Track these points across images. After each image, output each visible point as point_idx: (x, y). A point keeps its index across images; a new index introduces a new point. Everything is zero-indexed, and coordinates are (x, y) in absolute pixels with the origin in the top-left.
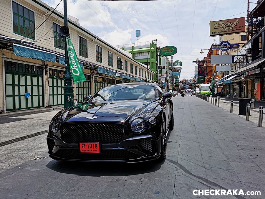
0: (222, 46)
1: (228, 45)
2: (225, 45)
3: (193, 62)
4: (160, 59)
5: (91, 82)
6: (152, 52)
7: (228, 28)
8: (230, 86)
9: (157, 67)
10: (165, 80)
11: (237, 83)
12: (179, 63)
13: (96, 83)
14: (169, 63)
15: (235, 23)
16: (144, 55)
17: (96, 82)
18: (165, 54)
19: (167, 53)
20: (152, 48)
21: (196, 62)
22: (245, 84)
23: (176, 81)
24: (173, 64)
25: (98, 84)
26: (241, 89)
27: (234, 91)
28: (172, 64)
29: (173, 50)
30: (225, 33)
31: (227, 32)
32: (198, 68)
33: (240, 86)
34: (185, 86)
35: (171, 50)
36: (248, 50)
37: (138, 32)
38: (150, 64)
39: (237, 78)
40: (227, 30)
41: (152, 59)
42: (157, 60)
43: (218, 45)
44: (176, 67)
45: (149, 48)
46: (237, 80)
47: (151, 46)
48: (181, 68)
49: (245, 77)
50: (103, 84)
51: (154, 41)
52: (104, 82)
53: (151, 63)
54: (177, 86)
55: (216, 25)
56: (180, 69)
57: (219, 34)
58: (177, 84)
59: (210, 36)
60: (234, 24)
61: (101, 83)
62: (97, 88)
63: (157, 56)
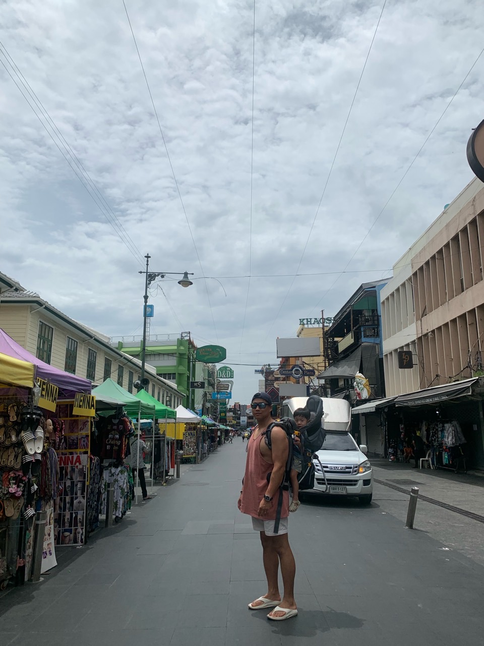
0: (293, 373)
1: (301, 371)
2: (297, 370)
3: (256, 371)
6: (181, 355)
9: (188, 383)
12: (228, 372)
14: (208, 371)
16: (164, 360)
18: (205, 359)
19: (209, 357)
20: (181, 347)
21: (261, 372)
23: (222, 408)
24: (216, 374)
28: (214, 373)
29: (220, 352)
32: (266, 384)
35: (216, 353)
38: (174, 377)
41: (181, 368)
42: (189, 370)
43: (289, 370)
45: (176, 348)
47: (179, 343)
48: (232, 382)
51: (184, 335)
53: (177, 375)
56: (230, 385)
58: (223, 414)
63: (189, 362)
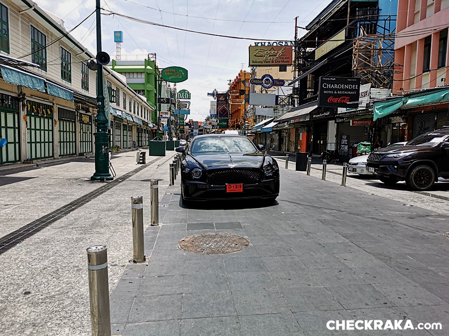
0: (264, 82)
1: (271, 80)
2: (267, 80)
3: (208, 94)
4: (160, 86)
5: (75, 122)
6: (148, 74)
7: (271, 58)
8: (265, 135)
9: (156, 98)
10: (168, 121)
11: (277, 131)
12: (186, 94)
13: (82, 125)
14: (171, 92)
15: (280, 52)
16: (133, 78)
17: (82, 122)
18: (170, 79)
19: (173, 77)
20: (149, 67)
21: (213, 95)
22: (286, 133)
23: (181, 122)
25: (84, 125)
26: (281, 140)
27: (271, 142)
28: (175, 94)
29: (183, 73)
30: (268, 64)
31: (271, 63)
32: (217, 104)
33: (280, 136)
34: (192, 131)
35: (179, 74)
36: (294, 89)
37: (118, 35)
38: (144, 93)
39: (279, 125)
40: (271, 61)
41: (149, 85)
42: (156, 88)
43: (259, 80)
44: (181, 100)
45: (144, 67)
46: (278, 127)
47: (147, 63)
48: (190, 103)
49: (289, 125)
50: (90, 126)
51: (150, 56)
52: (91, 123)
53: (146, 91)
54: (182, 130)
55: (257, 51)
56: (188, 104)
57: (261, 64)
58: (182, 127)
59: (249, 65)
60: (279, 54)
61: (88, 124)
62: (83, 133)
63: (156, 81)
